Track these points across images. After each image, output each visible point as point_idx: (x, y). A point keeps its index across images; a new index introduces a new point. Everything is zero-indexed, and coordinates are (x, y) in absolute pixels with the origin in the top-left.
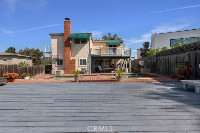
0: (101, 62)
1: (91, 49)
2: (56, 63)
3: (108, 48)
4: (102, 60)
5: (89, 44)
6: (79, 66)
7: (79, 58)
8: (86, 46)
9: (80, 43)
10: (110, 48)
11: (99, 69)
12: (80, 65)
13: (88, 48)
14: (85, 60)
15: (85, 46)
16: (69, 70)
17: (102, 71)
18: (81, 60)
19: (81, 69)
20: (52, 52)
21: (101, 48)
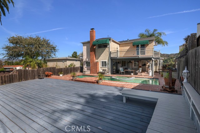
1: (111, 52)
2: (86, 65)
4: (130, 61)
5: (109, 48)
6: (101, 68)
7: (101, 61)
8: (107, 49)
9: (102, 48)
11: (120, 70)
12: (102, 66)
13: (108, 51)
14: (105, 62)
15: (106, 50)
16: (93, 71)
17: (122, 72)
18: (103, 62)
19: (102, 70)
20: (83, 56)
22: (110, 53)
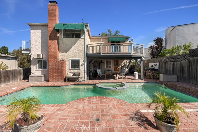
0: (100, 63)
1: (87, 45)
2: (37, 65)
3: (109, 44)
4: (101, 61)
5: (85, 39)
6: (69, 70)
7: (70, 59)
8: (81, 41)
9: (71, 38)
10: (112, 44)
11: (98, 73)
12: (71, 68)
13: (83, 43)
14: (78, 62)
15: (78, 42)
16: (55, 76)
17: (102, 76)
18: (73, 61)
19: (72, 74)
20: (32, 49)
21: (101, 44)
22: (86, 47)
